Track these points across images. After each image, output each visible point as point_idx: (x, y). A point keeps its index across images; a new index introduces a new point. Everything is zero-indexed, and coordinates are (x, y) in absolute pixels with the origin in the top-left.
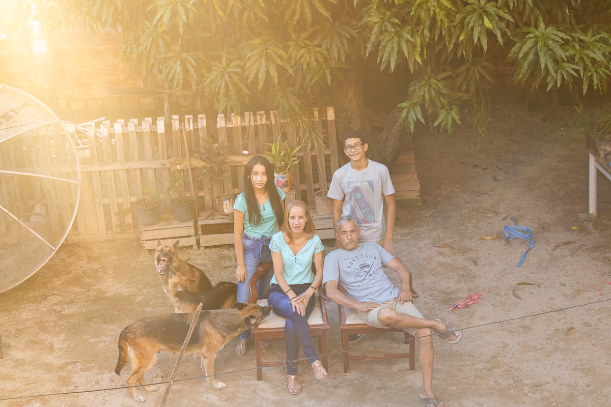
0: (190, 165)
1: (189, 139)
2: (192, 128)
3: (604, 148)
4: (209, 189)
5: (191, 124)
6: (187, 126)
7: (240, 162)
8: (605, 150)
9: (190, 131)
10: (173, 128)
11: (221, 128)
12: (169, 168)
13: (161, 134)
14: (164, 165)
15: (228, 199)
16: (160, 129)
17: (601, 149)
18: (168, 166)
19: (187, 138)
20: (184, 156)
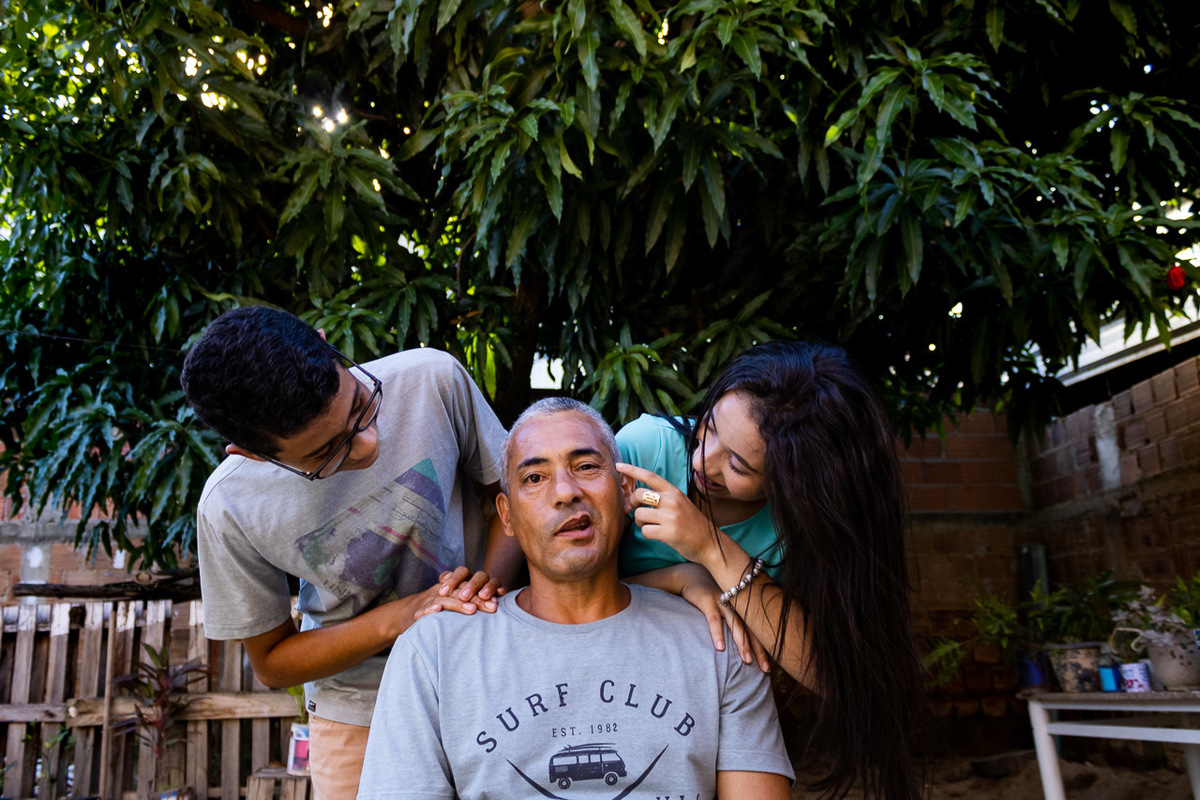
0: (111, 714)
1: (120, 651)
2: (130, 625)
3: (1074, 660)
4: (150, 783)
5: (132, 616)
6: (120, 620)
7: (230, 711)
8: (1077, 666)
9: (125, 633)
10: (88, 621)
11: (196, 626)
12: (63, 724)
13: (59, 637)
14: (51, 715)
15: (174, 794)
16: (59, 625)
17: (1064, 666)
18: (60, 717)
19: (115, 649)
20: (101, 693)
